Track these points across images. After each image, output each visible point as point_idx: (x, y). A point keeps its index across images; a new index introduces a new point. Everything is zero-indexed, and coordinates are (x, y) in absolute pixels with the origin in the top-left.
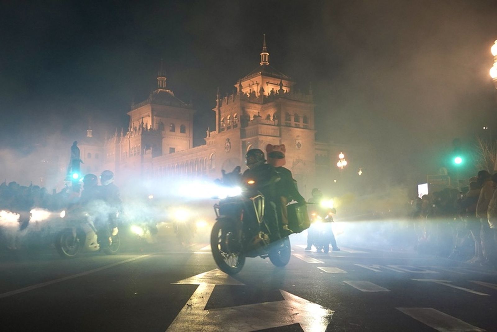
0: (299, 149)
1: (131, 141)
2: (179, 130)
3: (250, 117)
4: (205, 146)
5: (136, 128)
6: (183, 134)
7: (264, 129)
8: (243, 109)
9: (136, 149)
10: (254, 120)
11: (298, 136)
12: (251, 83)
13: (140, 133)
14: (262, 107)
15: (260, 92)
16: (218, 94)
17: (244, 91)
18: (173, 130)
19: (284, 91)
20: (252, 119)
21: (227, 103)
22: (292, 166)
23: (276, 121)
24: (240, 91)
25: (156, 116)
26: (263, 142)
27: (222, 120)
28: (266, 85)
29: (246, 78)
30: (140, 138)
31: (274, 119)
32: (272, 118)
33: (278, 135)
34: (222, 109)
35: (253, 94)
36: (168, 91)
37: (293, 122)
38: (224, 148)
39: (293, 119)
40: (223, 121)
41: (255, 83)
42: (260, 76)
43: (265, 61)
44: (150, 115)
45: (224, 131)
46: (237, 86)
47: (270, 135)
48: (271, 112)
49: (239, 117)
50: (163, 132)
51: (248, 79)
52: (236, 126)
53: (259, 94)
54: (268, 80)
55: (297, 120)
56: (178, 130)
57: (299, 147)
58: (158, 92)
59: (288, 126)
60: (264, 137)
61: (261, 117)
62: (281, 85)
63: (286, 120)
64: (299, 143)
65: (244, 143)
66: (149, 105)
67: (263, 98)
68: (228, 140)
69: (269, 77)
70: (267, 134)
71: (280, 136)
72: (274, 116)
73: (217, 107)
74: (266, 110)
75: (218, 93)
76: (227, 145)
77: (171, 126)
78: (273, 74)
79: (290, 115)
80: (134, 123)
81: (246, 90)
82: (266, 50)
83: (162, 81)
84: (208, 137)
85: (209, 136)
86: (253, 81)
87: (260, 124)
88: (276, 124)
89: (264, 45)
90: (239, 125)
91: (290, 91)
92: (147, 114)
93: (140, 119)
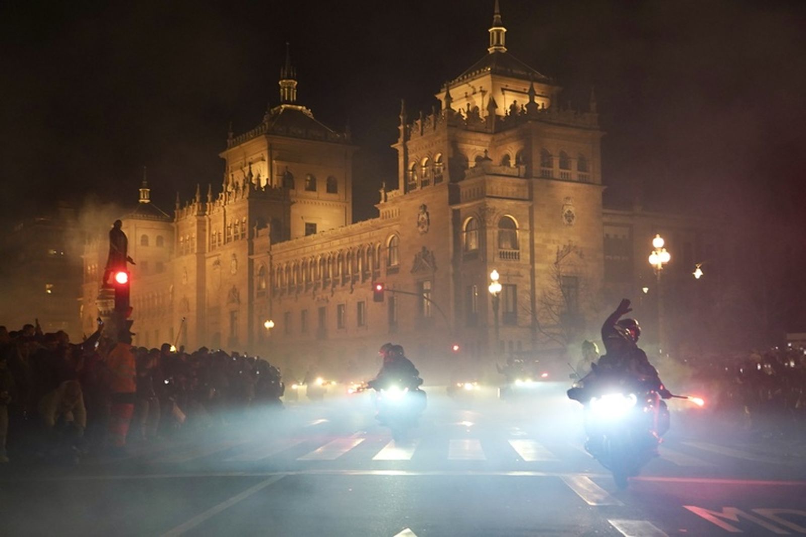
0: (571, 225)
1: (227, 211)
2: (325, 188)
3: (467, 161)
4: (378, 220)
5: (237, 183)
6: (332, 196)
7: (497, 185)
8: (454, 143)
9: (239, 228)
10: (476, 166)
11: (568, 198)
12: (470, 91)
13: (247, 195)
14: (493, 140)
15: (488, 109)
16: (403, 115)
17: (455, 107)
18: (312, 188)
19: (538, 105)
20: (472, 164)
21: (422, 134)
22: (555, 260)
23: (523, 167)
24: (448, 107)
25: (276, 159)
26: (496, 212)
27: (410, 167)
28: (501, 93)
29: (459, 81)
30: (246, 204)
31: (518, 163)
32: (513, 163)
33: (527, 197)
34: (411, 144)
35: (473, 113)
36: (300, 107)
37: (556, 169)
38: (416, 224)
39: (556, 163)
40: (413, 170)
41: (478, 89)
42: (489, 77)
43: (498, 44)
44: (266, 158)
45: (414, 191)
46: (441, 96)
47: (510, 196)
48: (512, 150)
49: (445, 160)
50: (292, 192)
51: (464, 81)
52: (439, 179)
53: (486, 113)
54: (505, 84)
55: (564, 165)
56: (322, 187)
57: (570, 221)
58: (282, 110)
59: (547, 176)
60: (497, 201)
61: (490, 160)
62: (532, 94)
63: (543, 165)
64: (569, 212)
65: (456, 213)
66: (263, 136)
67: (494, 118)
68: (424, 207)
69: (506, 78)
70: (504, 196)
71: (531, 199)
72: (517, 158)
73: (401, 140)
74: (500, 145)
75: (402, 112)
76: (423, 219)
77: (307, 180)
78: (514, 71)
79: (551, 156)
80: (233, 175)
81: (460, 106)
82: (501, 22)
83: (289, 88)
84: (382, 202)
85: (386, 201)
86: (473, 87)
87: (487, 174)
88: (522, 175)
89: (497, 11)
90: (446, 179)
91: (550, 106)
92: (259, 155)
93: (245, 166)
